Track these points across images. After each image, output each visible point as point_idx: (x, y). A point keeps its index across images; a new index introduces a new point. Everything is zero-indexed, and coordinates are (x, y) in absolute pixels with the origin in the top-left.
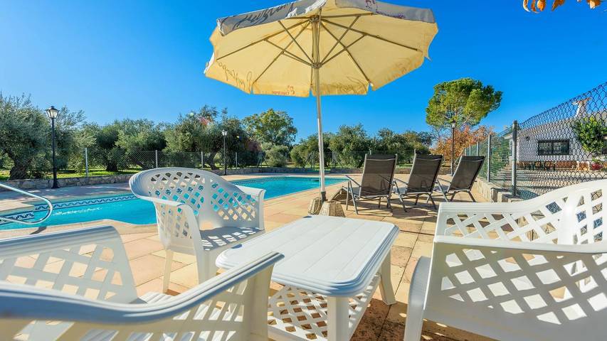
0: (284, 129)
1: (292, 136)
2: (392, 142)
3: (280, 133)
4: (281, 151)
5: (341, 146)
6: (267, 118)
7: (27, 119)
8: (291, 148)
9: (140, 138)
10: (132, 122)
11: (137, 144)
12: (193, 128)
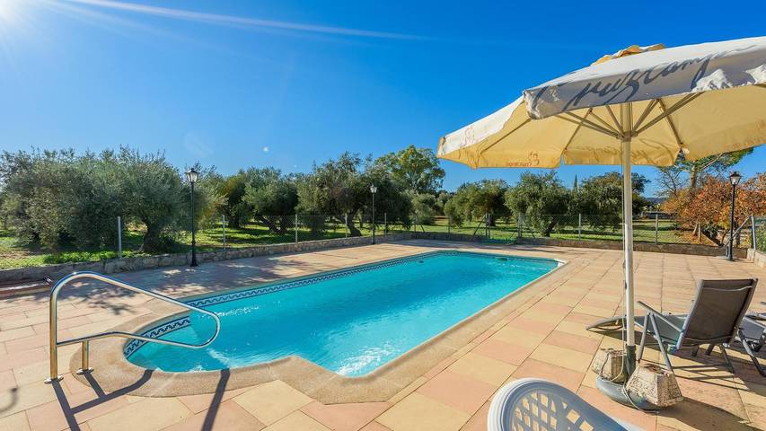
0: (427, 171)
1: (438, 180)
2: (604, 198)
3: (422, 176)
4: (425, 202)
5: (524, 202)
6: (406, 157)
7: (164, 182)
8: (437, 196)
9: (269, 192)
10: (257, 171)
11: (266, 200)
12: (331, 180)
